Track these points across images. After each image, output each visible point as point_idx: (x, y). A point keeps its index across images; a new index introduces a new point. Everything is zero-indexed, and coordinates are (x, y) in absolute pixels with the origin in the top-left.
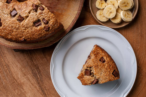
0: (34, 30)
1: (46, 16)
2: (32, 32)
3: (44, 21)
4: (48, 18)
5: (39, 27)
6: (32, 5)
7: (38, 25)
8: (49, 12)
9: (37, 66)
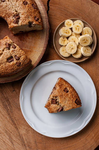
0: (7, 65)
1: (18, 53)
2: (6, 67)
3: (16, 57)
4: (19, 55)
5: (12, 63)
6: (6, 43)
7: (11, 61)
8: (20, 49)
9: (7, 98)
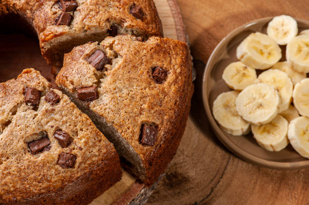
0: (26, 163)
1: (64, 119)
2: (20, 170)
3: (60, 135)
4: (72, 127)
5: (41, 157)
6: (24, 89)
7: (41, 151)
8: (73, 106)
